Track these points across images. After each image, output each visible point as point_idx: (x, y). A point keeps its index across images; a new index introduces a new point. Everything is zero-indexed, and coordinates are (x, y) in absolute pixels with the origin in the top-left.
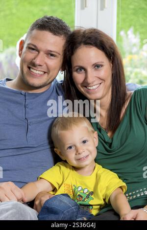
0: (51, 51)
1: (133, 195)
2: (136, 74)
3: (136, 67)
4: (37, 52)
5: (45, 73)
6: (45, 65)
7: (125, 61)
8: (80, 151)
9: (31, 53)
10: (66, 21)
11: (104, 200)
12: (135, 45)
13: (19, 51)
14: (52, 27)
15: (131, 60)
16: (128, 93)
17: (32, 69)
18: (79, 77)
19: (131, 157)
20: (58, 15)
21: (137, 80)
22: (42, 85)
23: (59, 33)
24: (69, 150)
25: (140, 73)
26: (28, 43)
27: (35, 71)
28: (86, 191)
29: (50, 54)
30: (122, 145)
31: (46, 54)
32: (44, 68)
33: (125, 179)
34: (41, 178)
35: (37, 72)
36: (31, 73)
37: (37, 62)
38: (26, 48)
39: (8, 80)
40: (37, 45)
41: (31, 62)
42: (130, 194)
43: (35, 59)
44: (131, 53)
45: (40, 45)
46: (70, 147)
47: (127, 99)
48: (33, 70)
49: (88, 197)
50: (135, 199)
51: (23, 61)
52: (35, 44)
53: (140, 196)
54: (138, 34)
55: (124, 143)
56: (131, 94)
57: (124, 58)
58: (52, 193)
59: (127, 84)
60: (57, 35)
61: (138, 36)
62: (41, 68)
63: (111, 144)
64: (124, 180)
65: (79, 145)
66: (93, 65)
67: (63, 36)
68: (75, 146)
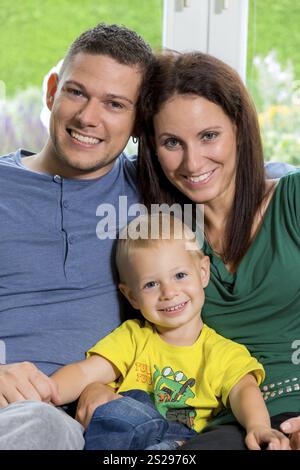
0: (114, 97)
1: (277, 388)
2: (286, 145)
3: (285, 131)
4: (85, 99)
5: (101, 141)
6: (101, 125)
7: (264, 119)
8: (170, 294)
9: (74, 100)
10: (145, 35)
11: (219, 398)
12: (283, 85)
13: (48, 97)
14: (116, 47)
15: (276, 116)
16: (269, 182)
17: (76, 132)
18: (171, 157)
19: (274, 311)
20: (126, 22)
21: (287, 158)
22: (94, 165)
23: (129, 59)
24: (147, 290)
25: (294, 143)
26: (68, 79)
27: (81, 138)
28: (179, 377)
29: (112, 102)
30: (255, 286)
31: (103, 102)
32: (100, 132)
33: (261, 356)
34: (93, 354)
35: (86, 139)
36: (73, 142)
37: (86, 118)
38: (63, 89)
39: (25, 153)
40: (85, 85)
41: (74, 118)
42: (273, 386)
43: (80, 112)
44: (275, 103)
45: (91, 85)
46: (151, 284)
47: (267, 195)
48: (77, 136)
49: (183, 390)
50: (281, 397)
51: (56, 118)
52: (81, 82)
53: (293, 391)
54: (289, 62)
55: (261, 283)
56: (274, 184)
57: (261, 111)
58: (113, 385)
59: (266, 163)
60: (125, 64)
61: (291, 67)
62: (94, 132)
63: (233, 285)
64: (260, 358)
65: (168, 281)
66: (199, 134)
67: (137, 65)
68: (160, 282)
